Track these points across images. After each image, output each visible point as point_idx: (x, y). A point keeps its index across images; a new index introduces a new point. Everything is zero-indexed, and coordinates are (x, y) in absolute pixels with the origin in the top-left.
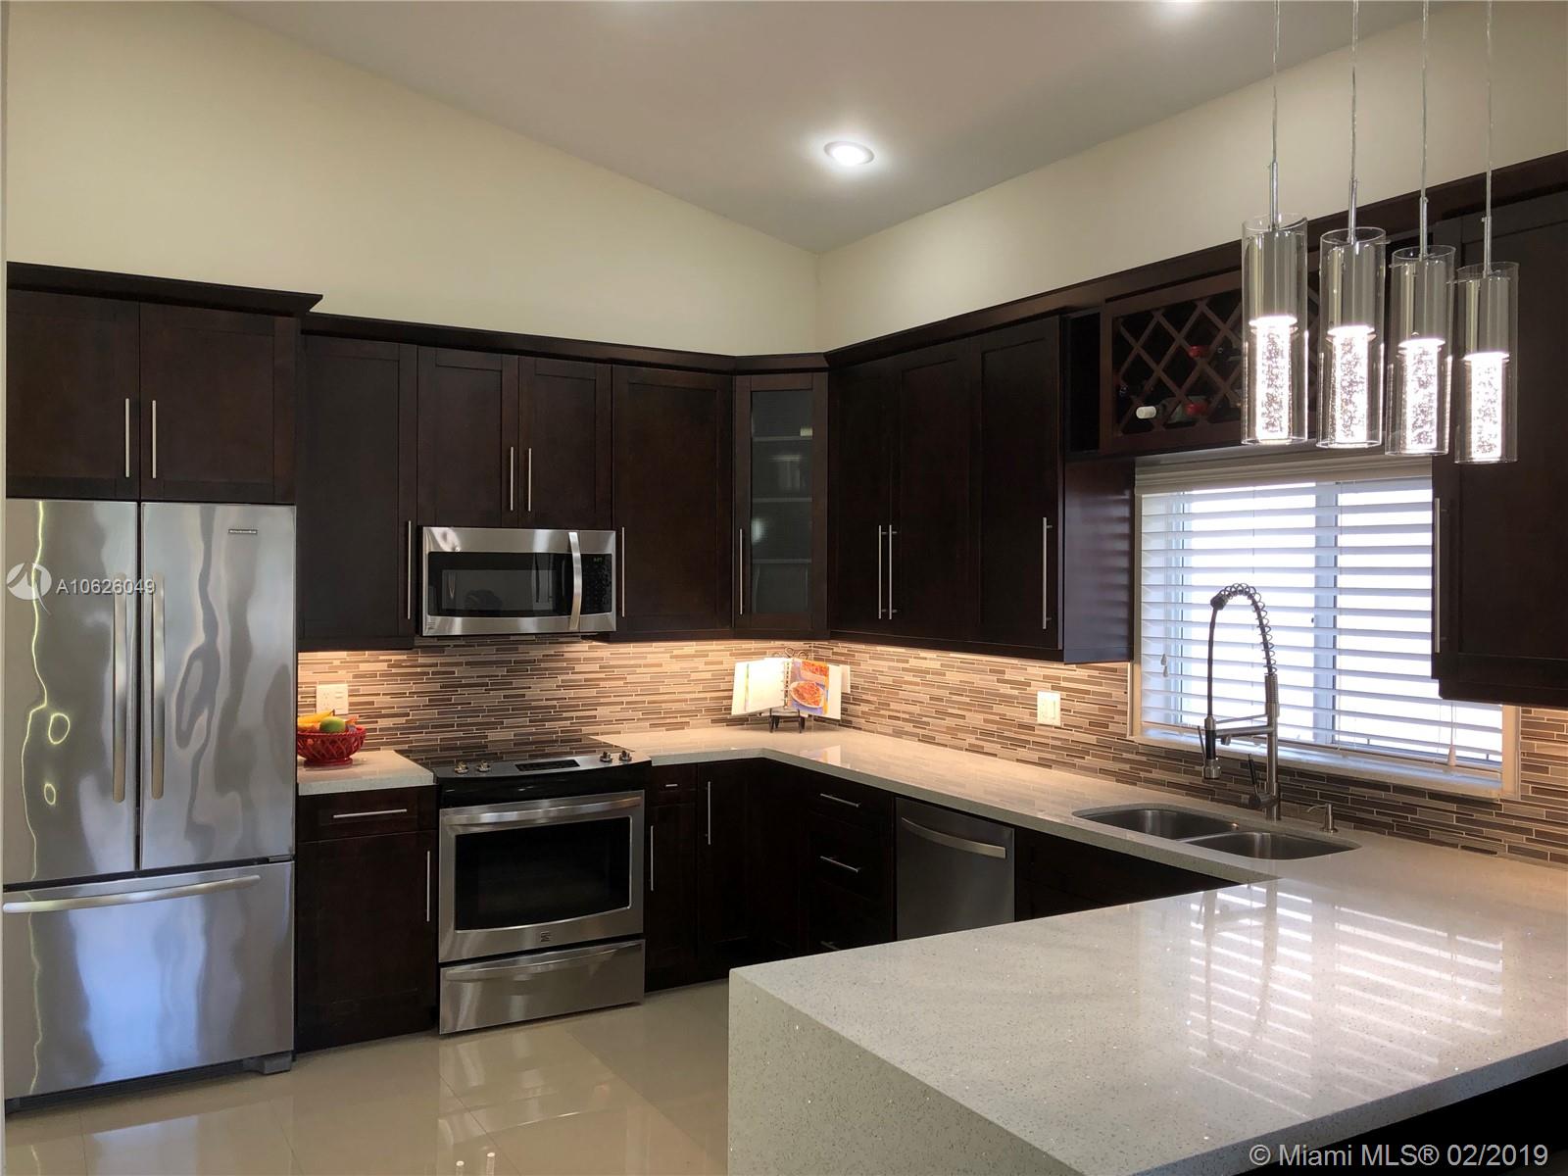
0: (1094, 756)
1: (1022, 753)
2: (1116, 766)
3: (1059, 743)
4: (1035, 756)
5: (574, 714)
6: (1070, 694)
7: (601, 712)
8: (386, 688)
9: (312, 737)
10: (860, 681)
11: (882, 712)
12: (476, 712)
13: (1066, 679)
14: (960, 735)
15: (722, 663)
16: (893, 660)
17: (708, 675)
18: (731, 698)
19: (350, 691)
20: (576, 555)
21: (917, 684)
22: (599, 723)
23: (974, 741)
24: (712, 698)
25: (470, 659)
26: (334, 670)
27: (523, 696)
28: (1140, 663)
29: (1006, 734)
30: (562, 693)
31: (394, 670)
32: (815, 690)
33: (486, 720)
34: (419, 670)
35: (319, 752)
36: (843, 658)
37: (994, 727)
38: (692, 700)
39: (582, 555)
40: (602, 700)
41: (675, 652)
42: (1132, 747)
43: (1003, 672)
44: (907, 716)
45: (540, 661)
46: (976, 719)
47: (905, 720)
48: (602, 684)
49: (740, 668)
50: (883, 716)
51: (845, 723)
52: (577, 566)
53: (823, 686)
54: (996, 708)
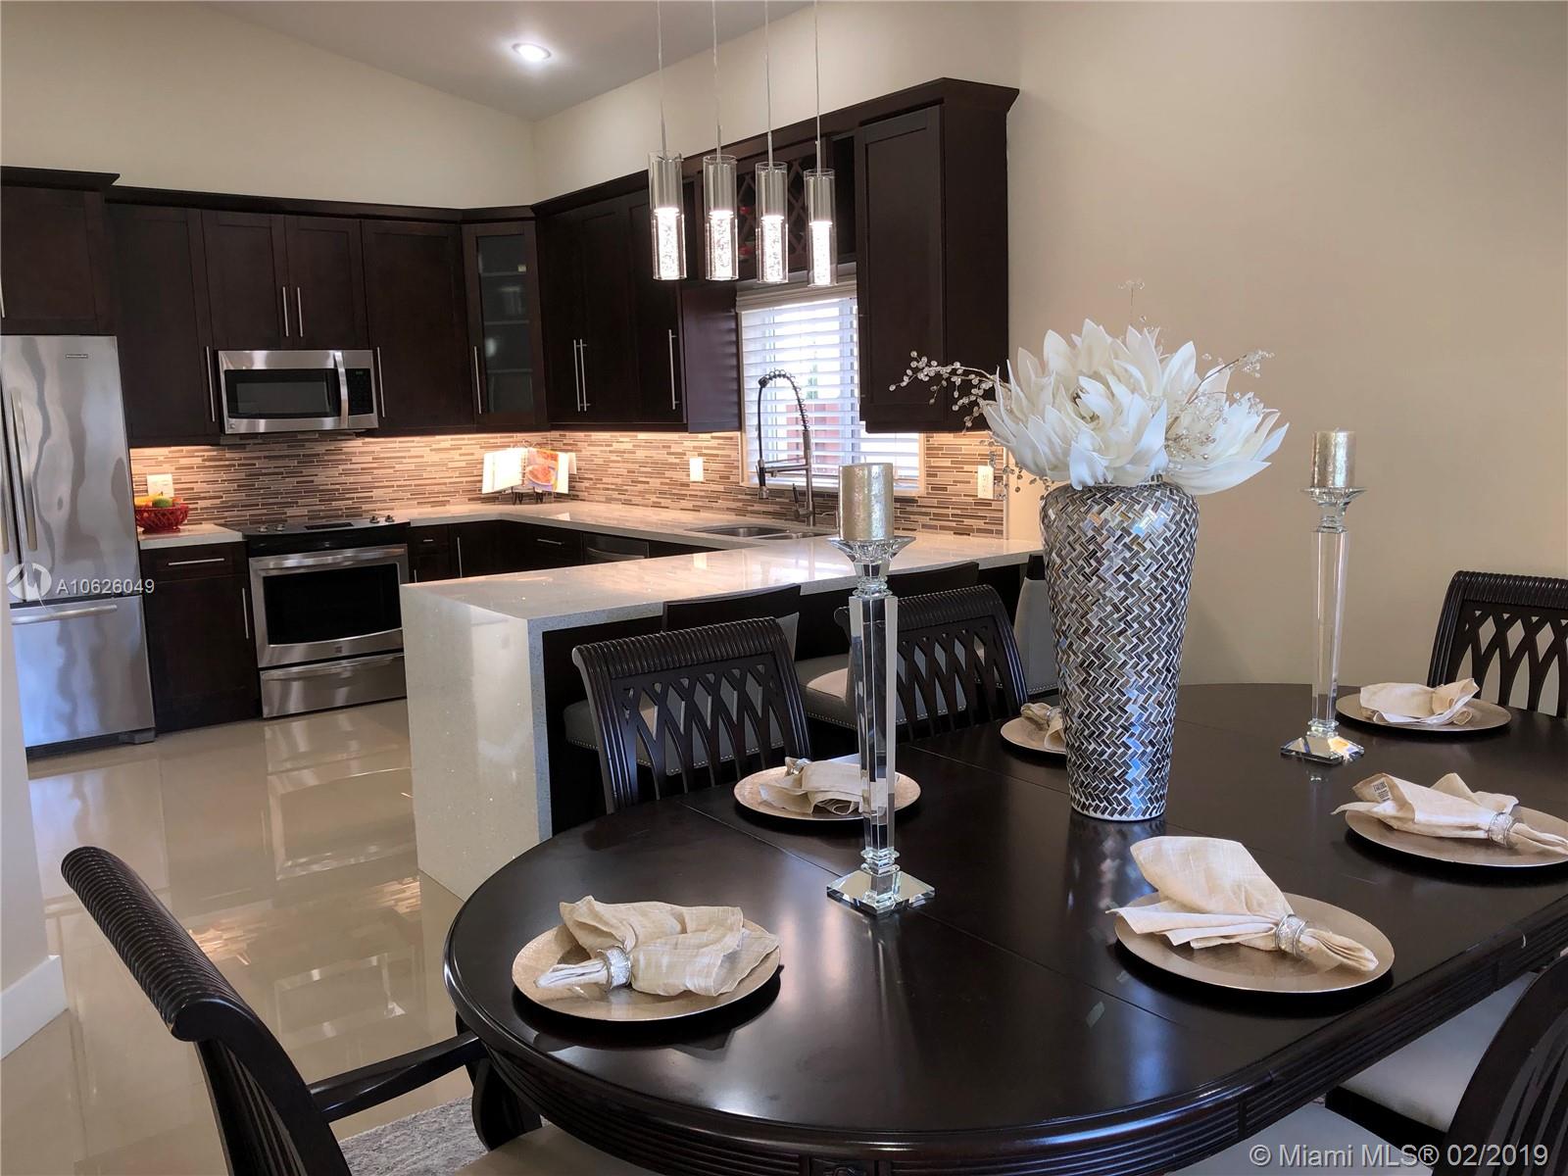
0: (724, 499)
1: (684, 504)
2: (734, 505)
3: (703, 494)
4: (690, 505)
5: (355, 495)
6: (709, 458)
7: (376, 493)
8: (201, 477)
9: (147, 511)
10: (582, 464)
11: (598, 486)
12: (277, 494)
13: (707, 448)
14: (647, 496)
15: (472, 454)
16: (602, 445)
17: (463, 464)
18: (481, 481)
19: (174, 480)
20: (341, 370)
21: (618, 462)
22: (375, 502)
23: (656, 500)
24: (467, 482)
25: (267, 454)
26: (159, 464)
27: (312, 481)
28: (745, 432)
29: (674, 491)
30: (343, 479)
31: (207, 464)
32: (548, 471)
33: (286, 500)
34: (227, 463)
35: (153, 522)
36: (570, 448)
37: (666, 488)
38: (451, 483)
39: (346, 370)
40: (377, 484)
41: (434, 446)
42: (742, 491)
43: (670, 447)
44: (613, 487)
45: (323, 454)
46: (655, 483)
47: (613, 490)
48: (375, 471)
49: (489, 457)
50: (599, 489)
51: (572, 496)
52: (343, 379)
53: (553, 469)
54: (668, 474)
